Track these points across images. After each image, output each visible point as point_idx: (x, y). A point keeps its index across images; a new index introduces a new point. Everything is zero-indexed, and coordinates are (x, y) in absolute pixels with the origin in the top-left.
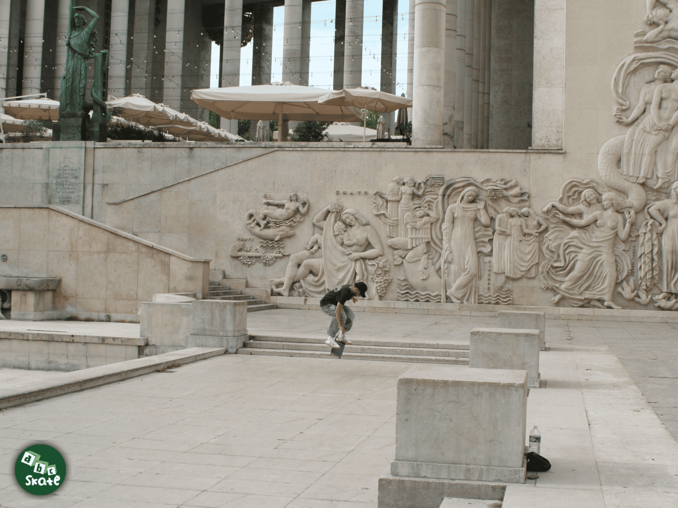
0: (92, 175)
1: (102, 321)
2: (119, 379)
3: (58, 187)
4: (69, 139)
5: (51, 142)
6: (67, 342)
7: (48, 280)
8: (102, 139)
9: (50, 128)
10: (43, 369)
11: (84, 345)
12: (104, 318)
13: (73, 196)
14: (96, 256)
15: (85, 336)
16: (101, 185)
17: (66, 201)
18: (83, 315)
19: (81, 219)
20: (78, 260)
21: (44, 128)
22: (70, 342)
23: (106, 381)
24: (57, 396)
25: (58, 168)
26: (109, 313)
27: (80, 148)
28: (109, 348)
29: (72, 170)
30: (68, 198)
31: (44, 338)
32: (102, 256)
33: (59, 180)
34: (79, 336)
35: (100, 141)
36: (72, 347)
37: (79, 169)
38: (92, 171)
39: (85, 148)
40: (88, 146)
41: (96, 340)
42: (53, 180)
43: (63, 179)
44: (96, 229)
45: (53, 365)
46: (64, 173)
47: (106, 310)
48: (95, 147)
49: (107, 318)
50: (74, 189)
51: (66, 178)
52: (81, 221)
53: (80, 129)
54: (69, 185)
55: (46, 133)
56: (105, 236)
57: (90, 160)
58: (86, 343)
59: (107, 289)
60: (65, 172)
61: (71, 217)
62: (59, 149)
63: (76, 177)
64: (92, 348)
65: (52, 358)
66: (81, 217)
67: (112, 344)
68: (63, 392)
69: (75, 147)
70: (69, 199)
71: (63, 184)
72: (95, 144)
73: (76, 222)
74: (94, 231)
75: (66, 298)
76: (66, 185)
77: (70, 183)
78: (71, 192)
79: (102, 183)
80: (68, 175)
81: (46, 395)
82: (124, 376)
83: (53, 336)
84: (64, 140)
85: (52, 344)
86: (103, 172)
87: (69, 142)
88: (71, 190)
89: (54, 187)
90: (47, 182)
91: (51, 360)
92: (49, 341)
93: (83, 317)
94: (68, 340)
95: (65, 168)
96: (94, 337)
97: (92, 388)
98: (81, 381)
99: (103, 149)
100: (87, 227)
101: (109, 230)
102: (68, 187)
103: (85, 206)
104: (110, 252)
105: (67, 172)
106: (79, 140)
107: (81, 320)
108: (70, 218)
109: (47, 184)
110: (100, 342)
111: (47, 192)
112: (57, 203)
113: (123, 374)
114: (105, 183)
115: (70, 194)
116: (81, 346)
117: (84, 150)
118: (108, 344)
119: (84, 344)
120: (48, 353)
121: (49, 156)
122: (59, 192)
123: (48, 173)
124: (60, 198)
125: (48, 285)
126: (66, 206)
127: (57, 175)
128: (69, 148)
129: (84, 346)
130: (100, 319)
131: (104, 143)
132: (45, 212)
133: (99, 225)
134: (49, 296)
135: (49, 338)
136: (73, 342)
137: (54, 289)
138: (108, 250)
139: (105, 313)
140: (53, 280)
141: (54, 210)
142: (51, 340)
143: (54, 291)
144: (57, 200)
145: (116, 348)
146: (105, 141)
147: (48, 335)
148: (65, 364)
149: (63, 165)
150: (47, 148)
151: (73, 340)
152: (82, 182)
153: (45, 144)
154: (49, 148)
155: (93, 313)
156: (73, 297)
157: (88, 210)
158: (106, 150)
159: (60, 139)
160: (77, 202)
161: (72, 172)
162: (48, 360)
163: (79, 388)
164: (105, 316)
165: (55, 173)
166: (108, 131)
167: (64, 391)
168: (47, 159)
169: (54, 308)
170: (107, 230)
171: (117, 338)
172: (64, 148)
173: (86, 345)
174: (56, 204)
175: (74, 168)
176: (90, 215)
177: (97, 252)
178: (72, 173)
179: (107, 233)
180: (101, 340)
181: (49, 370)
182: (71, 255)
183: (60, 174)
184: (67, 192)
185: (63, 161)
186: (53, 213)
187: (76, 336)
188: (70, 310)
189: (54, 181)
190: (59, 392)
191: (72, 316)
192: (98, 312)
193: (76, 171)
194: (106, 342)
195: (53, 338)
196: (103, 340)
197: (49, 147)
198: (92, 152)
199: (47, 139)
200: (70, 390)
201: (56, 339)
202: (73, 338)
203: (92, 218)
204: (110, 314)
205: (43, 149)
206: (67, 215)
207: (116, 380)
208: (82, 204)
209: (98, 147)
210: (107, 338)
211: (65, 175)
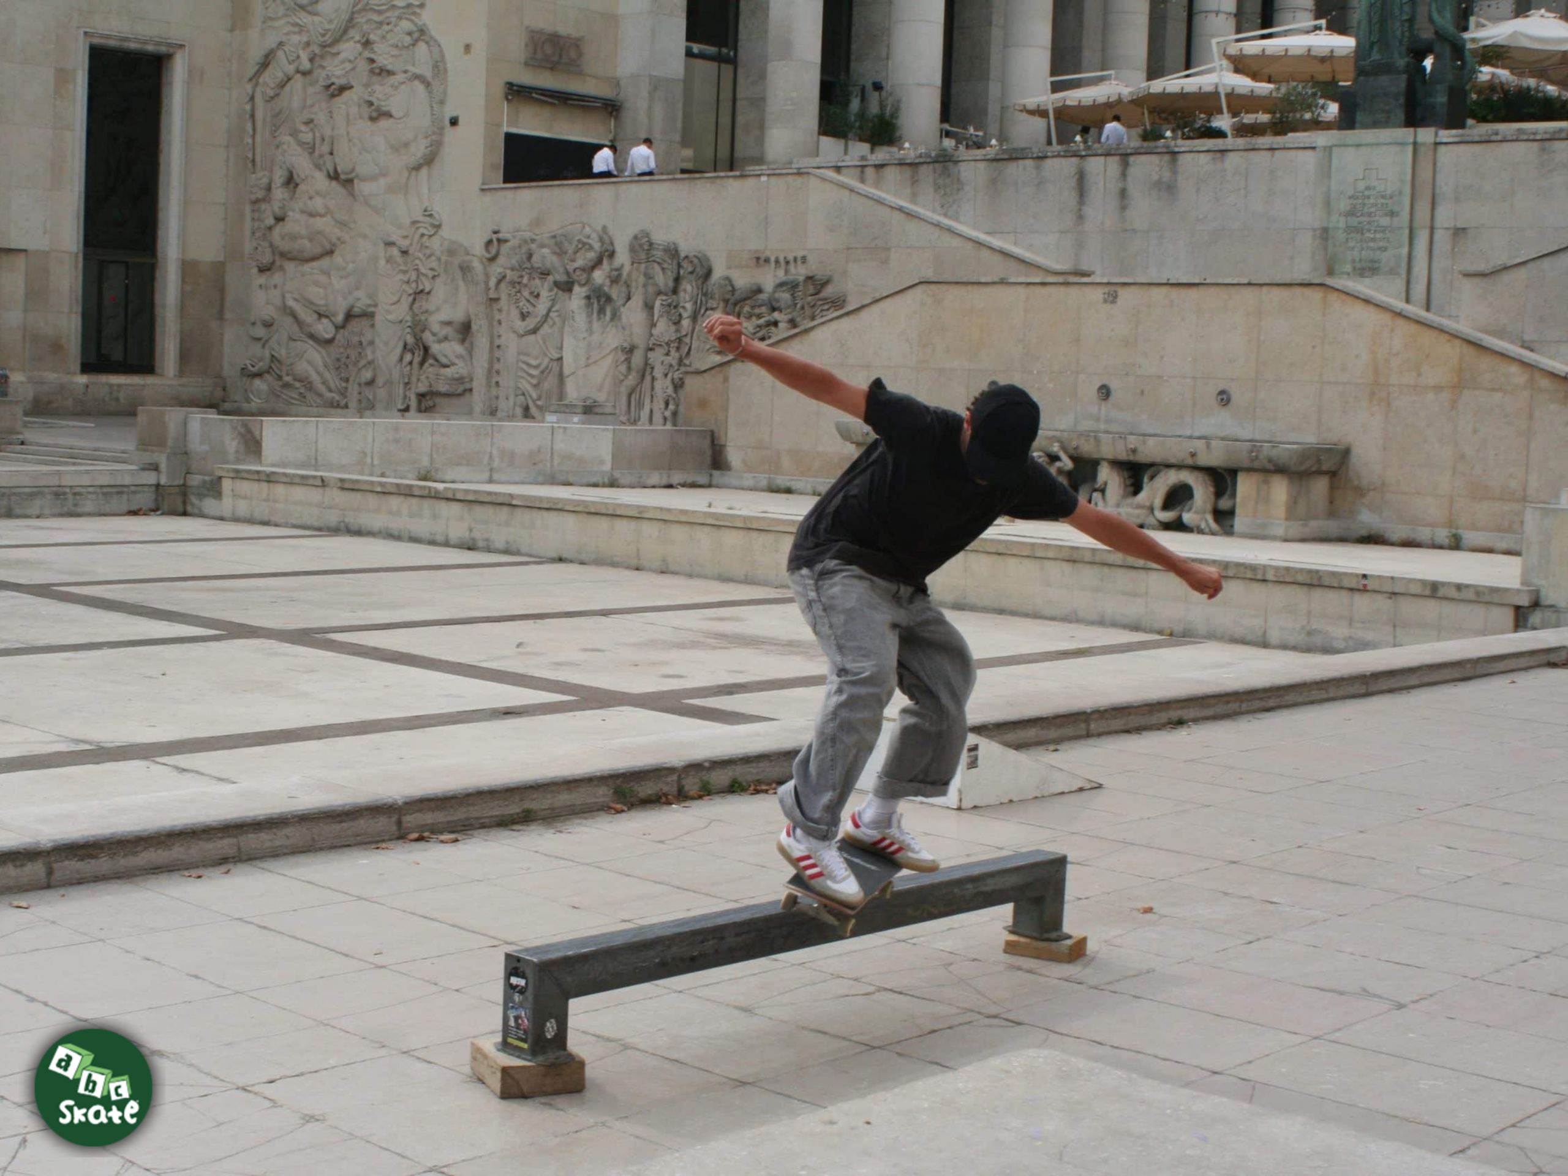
0: (1429, 206)
1: (1441, 547)
2: (1457, 675)
3: (1349, 236)
4: (1375, 125)
5: (1334, 133)
6: (1351, 590)
7: (1320, 449)
8: (1455, 122)
9: (1334, 100)
10: (1294, 648)
11: (1390, 598)
12: (1446, 542)
13: (1384, 256)
14: (1431, 396)
15: (1392, 578)
16: (1452, 231)
17: (1368, 269)
18: (1398, 532)
19: (1399, 311)
20: (1389, 404)
21: (1321, 101)
22: (1359, 590)
23: (1426, 680)
24: (1312, 703)
25: (1351, 192)
26: (1457, 529)
27: (1403, 144)
28: (1448, 608)
29: (1383, 197)
30: (1373, 261)
31: (1300, 578)
32: (1445, 395)
33: (1353, 221)
34: (1379, 577)
35: (1449, 126)
36: (1362, 603)
37: (1400, 193)
38: (1429, 199)
39: (1415, 144)
40: (1420, 139)
41: (1415, 589)
42: (1338, 221)
43: (1361, 219)
44: (1433, 334)
45: (1318, 640)
46: (1364, 204)
47: (1450, 523)
48: (1438, 140)
49: (1453, 540)
50: (1388, 242)
51: (1370, 215)
52: (1399, 314)
53: (1402, 100)
54: (1375, 231)
55: (1325, 112)
56: (1451, 351)
57: (1425, 174)
58: (1395, 594)
59: (1454, 473)
60: (1366, 201)
61: (1377, 305)
62: (1352, 150)
63: (1392, 214)
64: (1408, 608)
65: (1315, 625)
66: (1399, 305)
67: (1452, 599)
68: (1325, 696)
69: (1390, 144)
70: (1376, 265)
71: (1362, 230)
72: (1436, 135)
73: (1386, 318)
74: (1427, 338)
75: (1360, 491)
76: (1369, 231)
77: (1378, 226)
78: (1380, 249)
79: (1452, 225)
80: (1373, 210)
81: (1286, 698)
82: (1469, 671)
83: (1321, 574)
84: (1365, 126)
85: (1317, 594)
86: (1457, 200)
87: (1376, 130)
88: (1381, 244)
89: (1341, 236)
90: (1325, 225)
91: (1314, 627)
92: (1311, 585)
93: (1395, 537)
94: (1353, 585)
95: (1366, 193)
96: (1414, 579)
97: (1391, 691)
98: (1368, 673)
99: (1455, 147)
100: (1413, 328)
101: (1464, 336)
102: (1372, 236)
103: (1413, 281)
104: (1464, 388)
105: (1372, 201)
106: (1400, 126)
107: (1392, 544)
108: (1372, 309)
109: (1325, 230)
110: (1427, 592)
111: (1326, 249)
112: (1348, 274)
113: (1468, 666)
114: (1460, 225)
115: (1378, 252)
116: (1382, 602)
117: (1410, 148)
118: (1445, 598)
119: (1388, 595)
120: (1309, 614)
121: (1330, 166)
122: (1353, 249)
123: (1327, 204)
124: (1353, 261)
125: (1319, 461)
126: (1367, 281)
127: (1348, 208)
128: (1378, 144)
129: (1389, 601)
130: (1436, 543)
131: (1460, 131)
132: (1316, 295)
133: (1441, 325)
134: (1320, 486)
135: (1312, 578)
136: (1364, 590)
137: (1333, 469)
138: (1462, 382)
139: (1447, 530)
140: (1330, 449)
141: (1337, 290)
142: (1315, 582)
143: (1333, 474)
144: (1348, 268)
145: (1464, 610)
146: (1462, 125)
147: (1310, 571)
148: (1344, 639)
149: (1361, 186)
150: (1325, 148)
151: (1365, 586)
152: (1406, 224)
153: (1321, 138)
154: (1330, 147)
155: (1421, 528)
156: (1375, 489)
157: (1419, 290)
158: (1463, 147)
159: (1357, 125)
160: (1392, 272)
161: (1383, 201)
162: (1308, 628)
163: (1363, 691)
164: (1447, 537)
165: (1344, 205)
166: (1469, 101)
167: (1327, 692)
168: (1325, 171)
169: (1332, 514)
170: (1460, 335)
171: (1467, 586)
172: (1367, 145)
173: (1393, 597)
174: (1345, 276)
175: (1389, 192)
176: (1424, 302)
177: (1434, 387)
178: (1382, 204)
179: (1457, 342)
180: (1429, 587)
181: (1308, 650)
182: (1372, 394)
183: (1355, 207)
184: (1373, 249)
185: (1361, 177)
186: (1333, 297)
187: (1372, 576)
188: (1368, 519)
189: (1342, 224)
190: (1316, 695)
191: (1373, 532)
192: (1433, 525)
193: (1391, 197)
194: (1440, 593)
195: (1320, 578)
196: (1434, 590)
197: (1330, 144)
198: (1430, 153)
199: (1327, 126)
200: (1341, 693)
201: (1326, 581)
202: (1365, 582)
203: (1428, 309)
204: (1460, 531)
205: (1318, 149)
206: (1367, 301)
207: (1448, 677)
208: (1404, 276)
209: (1445, 140)
210: (1443, 584)
211: (1366, 210)
